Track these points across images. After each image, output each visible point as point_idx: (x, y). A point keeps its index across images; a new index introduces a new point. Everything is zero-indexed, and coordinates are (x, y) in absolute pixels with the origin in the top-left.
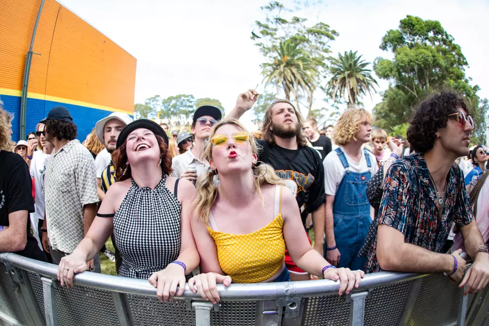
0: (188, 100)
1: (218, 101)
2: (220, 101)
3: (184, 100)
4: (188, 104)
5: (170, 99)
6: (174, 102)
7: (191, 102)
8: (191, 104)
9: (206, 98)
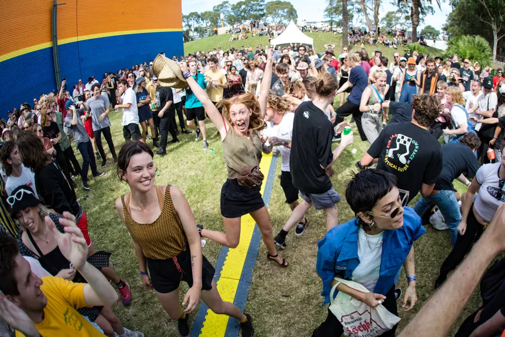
0: (258, 4)
1: (289, 3)
2: (292, 4)
3: (254, 5)
4: (258, 8)
5: (240, 4)
6: (243, 7)
7: (261, 6)
8: (261, 8)
9: (277, 1)
